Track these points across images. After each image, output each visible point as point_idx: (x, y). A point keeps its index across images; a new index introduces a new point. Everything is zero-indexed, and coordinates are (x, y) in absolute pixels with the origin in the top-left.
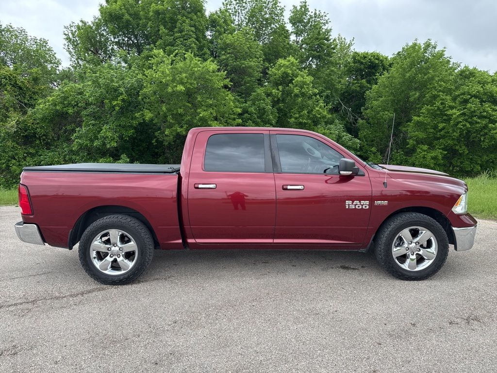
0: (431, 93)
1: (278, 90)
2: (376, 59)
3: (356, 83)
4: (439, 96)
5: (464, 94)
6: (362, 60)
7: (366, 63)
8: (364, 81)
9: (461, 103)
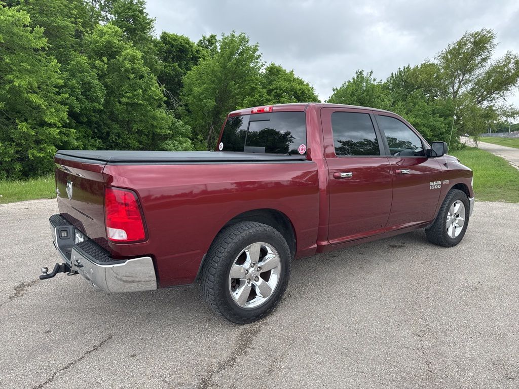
0: (250, 86)
1: (103, 61)
2: (186, 43)
3: (169, 66)
4: (256, 88)
5: (276, 89)
6: (173, 42)
7: (177, 45)
8: (176, 64)
9: (275, 96)
